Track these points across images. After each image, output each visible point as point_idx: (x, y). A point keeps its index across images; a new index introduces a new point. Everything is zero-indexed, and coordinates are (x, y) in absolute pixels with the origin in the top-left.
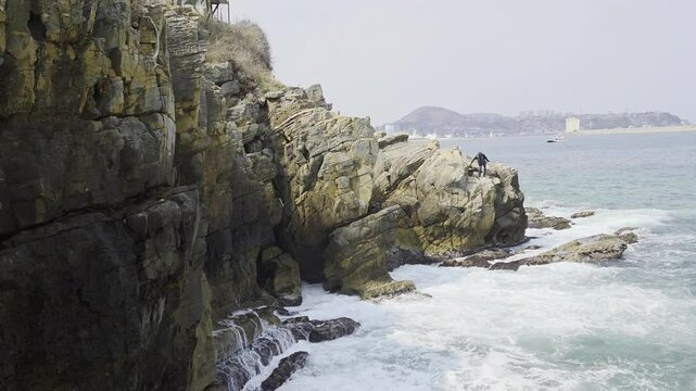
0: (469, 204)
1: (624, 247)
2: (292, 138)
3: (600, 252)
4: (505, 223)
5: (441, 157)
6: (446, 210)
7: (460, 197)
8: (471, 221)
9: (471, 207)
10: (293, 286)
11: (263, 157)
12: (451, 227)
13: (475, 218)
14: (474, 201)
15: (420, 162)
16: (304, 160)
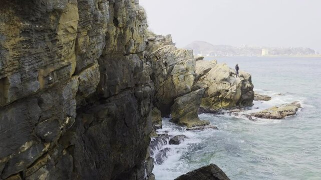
0: (231, 88)
1: (297, 110)
2: (160, 58)
3: (287, 111)
4: (245, 97)
5: (219, 67)
6: (220, 91)
7: (227, 85)
8: (231, 96)
9: (231, 90)
10: (159, 121)
11: (147, 65)
12: (222, 98)
13: (233, 95)
14: (233, 87)
15: (209, 69)
16: (165, 67)
